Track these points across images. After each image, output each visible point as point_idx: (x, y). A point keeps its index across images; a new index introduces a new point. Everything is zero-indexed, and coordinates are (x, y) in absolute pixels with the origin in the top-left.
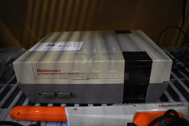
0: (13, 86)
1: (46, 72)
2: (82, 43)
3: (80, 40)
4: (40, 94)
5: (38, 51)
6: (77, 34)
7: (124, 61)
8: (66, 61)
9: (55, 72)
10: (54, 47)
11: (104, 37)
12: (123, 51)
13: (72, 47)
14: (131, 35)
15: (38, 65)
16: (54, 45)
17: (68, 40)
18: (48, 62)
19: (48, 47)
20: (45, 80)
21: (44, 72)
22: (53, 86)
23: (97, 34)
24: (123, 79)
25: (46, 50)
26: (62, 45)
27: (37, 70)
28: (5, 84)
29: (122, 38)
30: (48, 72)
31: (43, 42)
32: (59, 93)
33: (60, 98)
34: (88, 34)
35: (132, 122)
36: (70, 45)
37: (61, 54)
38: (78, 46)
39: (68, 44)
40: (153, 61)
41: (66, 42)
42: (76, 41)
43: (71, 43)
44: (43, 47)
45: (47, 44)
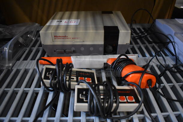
0: (34, 49)
1: (59, 38)
2: (79, 20)
3: (78, 18)
4: (55, 51)
5: (52, 25)
6: (75, 13)
7: (103, 31)
8: (71, 31)
9: (65, 37)
10: (61, 23)
11: (94, 16)
12: (104, 25)
13: (73, 22)
14: (112, 15)
15: (55, 33)
16: (61, 21)
17: (70, 18)
18: (61, 32)
19: (58, 23)
20: (59, 42)
21: (58, 38)
22: (63, 46)
23: (89, 13)
24: (103, 42)
25: (57, 25)
26: (67, 22)
27: (55, 36)
28: (28, 47)
29: (106, 17)
30: (60, 38)
31: (53, 19)
32: (67, 50)
33: (67, 53)
34: (83, 13)
35: (106, 62)
36: (72, 22)
37: (67, 27)
38: (77, 22)
39: (70, 21)
40: (120, 31)
41: (69, 20)
42: (75, 19)
43: (72, 20)
44: (55, 23)
45: (56, 20)
